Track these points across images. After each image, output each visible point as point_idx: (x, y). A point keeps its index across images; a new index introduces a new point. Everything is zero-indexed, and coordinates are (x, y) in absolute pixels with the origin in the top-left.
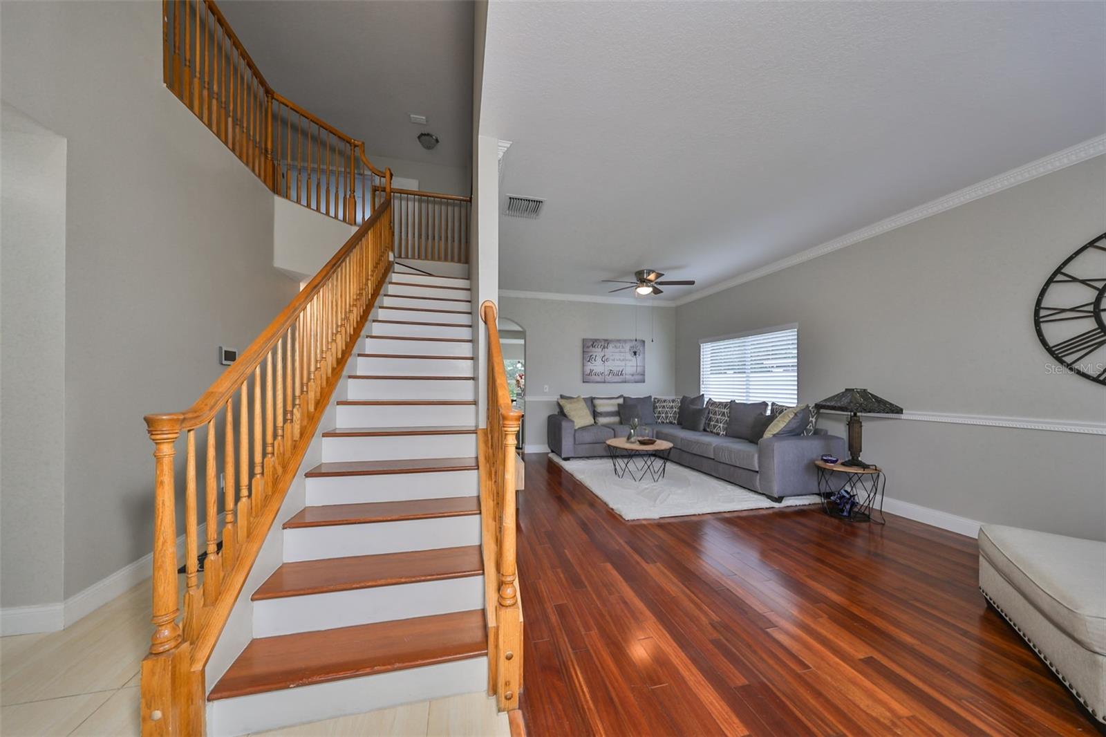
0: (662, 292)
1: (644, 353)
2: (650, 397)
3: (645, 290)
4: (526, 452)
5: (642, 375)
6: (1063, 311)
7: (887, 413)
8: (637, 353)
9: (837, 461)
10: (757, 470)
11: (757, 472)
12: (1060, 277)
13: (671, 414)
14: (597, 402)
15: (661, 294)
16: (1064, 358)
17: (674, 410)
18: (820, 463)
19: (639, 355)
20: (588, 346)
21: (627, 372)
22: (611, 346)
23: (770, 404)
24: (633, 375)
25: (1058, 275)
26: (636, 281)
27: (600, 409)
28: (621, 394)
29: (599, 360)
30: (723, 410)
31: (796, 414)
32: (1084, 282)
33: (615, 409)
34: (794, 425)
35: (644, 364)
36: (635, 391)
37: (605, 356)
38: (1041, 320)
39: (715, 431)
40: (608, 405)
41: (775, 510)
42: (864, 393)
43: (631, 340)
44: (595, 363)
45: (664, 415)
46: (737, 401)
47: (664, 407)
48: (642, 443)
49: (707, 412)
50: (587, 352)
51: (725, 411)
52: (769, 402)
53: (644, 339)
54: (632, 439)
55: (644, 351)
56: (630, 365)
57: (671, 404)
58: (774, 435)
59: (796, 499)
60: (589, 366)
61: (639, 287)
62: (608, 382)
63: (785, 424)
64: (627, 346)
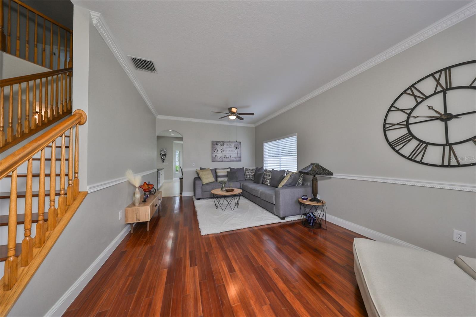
0: (244, 119)
1: (241, 148)
2: (243, 168)
3: (233, 117)
4: (183, 196)
5: (240, 158)
6: (394, 125)
7: (327, 175)
8: (238, 148)
9: (307, 199)
10: (274, 203)
11: (275, 204)
12: (393, 109)
13: (251, 176)
14: (218, 171)
15: (243, 120)
16: (395, 148)
17: (253, 174)
18: (300, 200)
19: (239, 149)
20: (215, 144)
21: (233, 157)
22: (225, 144)
23: (286, 171)
24: (236, 158)
25: (392, 108)
26: (229, 113)
27: (219, 174)
28: (229, 167)
29: (219, 151)
30: (269, 174)
31: (291, 176)
32: (402, 110)
33: (226, 174)
34: (290, 181)
35: (241, 152)
36: (236, 166)
37: (222, 149)
38: (386, 129)
39: (266, 183)
40: (223, 172)
41: (281, 224)
42: (318, 166)
43: (235, 142)
44: (218, 153)
45: (248, 176)
46: (275, 170)
47: (249, 173)
48: (227, 191)
49: (263, 175)
50: (214, 147)
51: (270, 174)
52: (286, 169)
53: (241, 141)
54: (224, 189)
55: (241, 147)
56: (234, 153)
57: (252, 171)
58: (282, 186)
59: (292, 217)
60: (215, 154)
61: (230, 115)
62: (224, 161)
63: (287, 181)
64: (233, 145)
